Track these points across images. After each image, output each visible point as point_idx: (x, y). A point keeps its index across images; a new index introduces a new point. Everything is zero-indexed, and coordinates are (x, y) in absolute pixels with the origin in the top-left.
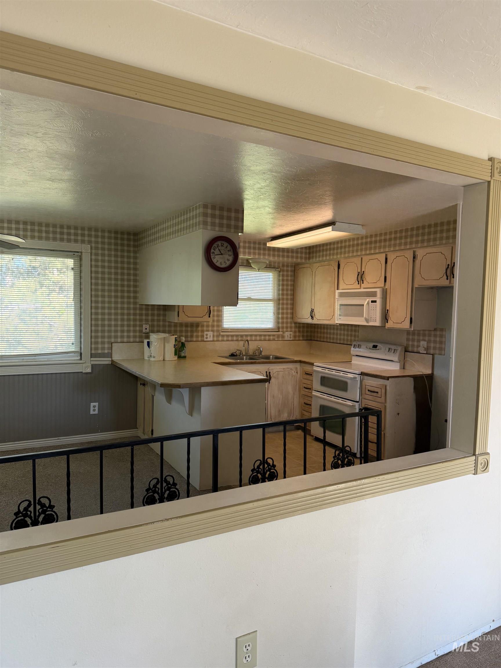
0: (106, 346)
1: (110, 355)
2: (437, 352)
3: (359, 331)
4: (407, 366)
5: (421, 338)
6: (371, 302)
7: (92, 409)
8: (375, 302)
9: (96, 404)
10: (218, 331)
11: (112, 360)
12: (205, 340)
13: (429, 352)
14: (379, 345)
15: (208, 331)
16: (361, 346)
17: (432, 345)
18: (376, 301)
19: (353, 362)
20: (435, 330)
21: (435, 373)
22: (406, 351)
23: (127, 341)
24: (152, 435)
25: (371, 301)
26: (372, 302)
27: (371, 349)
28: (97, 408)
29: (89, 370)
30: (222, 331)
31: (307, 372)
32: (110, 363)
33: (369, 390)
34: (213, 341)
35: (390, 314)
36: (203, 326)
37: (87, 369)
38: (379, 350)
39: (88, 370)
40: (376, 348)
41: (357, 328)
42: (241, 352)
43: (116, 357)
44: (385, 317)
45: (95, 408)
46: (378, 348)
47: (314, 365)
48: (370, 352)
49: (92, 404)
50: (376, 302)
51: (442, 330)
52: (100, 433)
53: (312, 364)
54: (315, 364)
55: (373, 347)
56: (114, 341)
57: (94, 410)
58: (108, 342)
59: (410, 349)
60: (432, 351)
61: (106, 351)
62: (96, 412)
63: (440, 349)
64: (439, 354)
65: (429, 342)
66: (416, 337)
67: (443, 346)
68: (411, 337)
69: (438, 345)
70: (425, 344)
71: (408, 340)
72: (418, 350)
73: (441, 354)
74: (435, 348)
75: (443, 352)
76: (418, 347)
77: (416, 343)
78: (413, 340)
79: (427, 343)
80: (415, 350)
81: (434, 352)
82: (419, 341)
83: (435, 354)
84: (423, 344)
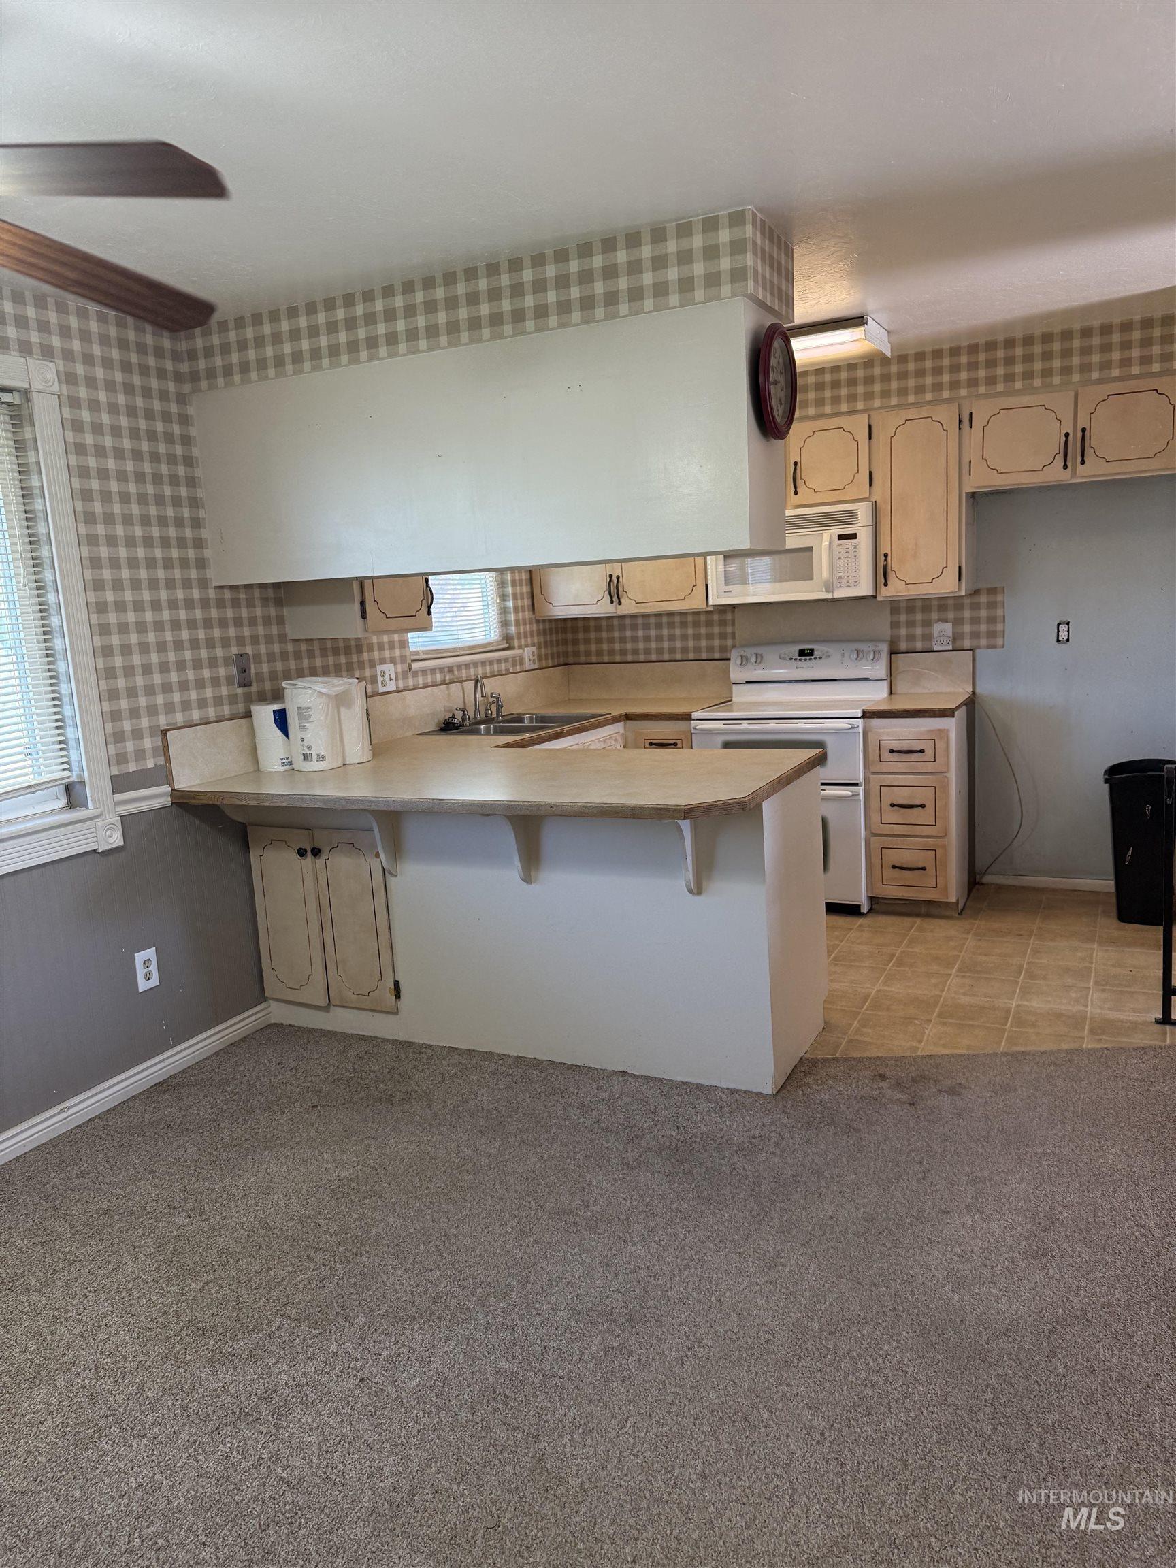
0: (148, 743)
1: (164, 774)
2: (983, 642)
3: (736, 622)
4: (901, 687)
5: (935, 616)
6: (839, 539)
7: (140, 972)
8: (853, 536)
9: (151, 953)
10: (403, 659)
11: (173, 790)
12: (382, 690)
13: (958, 644)
14: (819, 649)
15: (382, 661)
16: (762, 657)
17: (967, 628)
18: (856, 534)
19: (735, 699)
20: (977, 592)
21: (978, 691)
22: (893, 652)
23: (200, 719)
24: (396, 998)
25: (839, 536)
26: (841, 537)
27: (796, 659)
28: (154, 968)
29: (116, 839)
30: (413, 658)
31: (654, 742)
32: (168, 801)
33: (892, 751)
34: (398, 691)
35: (894, 563)
36: (370, 648)
37: (110, 837)
38: (821, 661)
39: (111, 840)
40: (812, 655)
41: (729, 616)
42: (464, 715)
43: (186, 780)
44: (882, 573)
45: (149, 969)
46: (816, 654)
47: (693, 717)
48: (797, 668)
49: (140, 957)
50: (856, 538)
51: (992, 591)
52: (175, 1045)
53: (688, 717)
54: (695, 715)
55: (800, 655)
56: (167, 725)
57: (148, 977)
58: (153, 730)
59: (903, 646)
60: (967, 643)
61: (150, 764)
62: (155, 981)
63: (992, 635)
64: (989, 647)
65: (958, 622)
66: (919, 617)
67: (999, 627)
68: (903, 618)
69: (983, 628)
70: (948, 628)
71: (895, 625)
72: (927, 646)
73: (995, 647)
74: (975, 635)
75: (1000, 641)
76: (928, 637)
77: (919, 631)
78: (911, 624)
79: (954, 625)
80: (919, 645)
81: (975, 643)
82: (927, 624)
83: (979, 647)
84: (942, 631)
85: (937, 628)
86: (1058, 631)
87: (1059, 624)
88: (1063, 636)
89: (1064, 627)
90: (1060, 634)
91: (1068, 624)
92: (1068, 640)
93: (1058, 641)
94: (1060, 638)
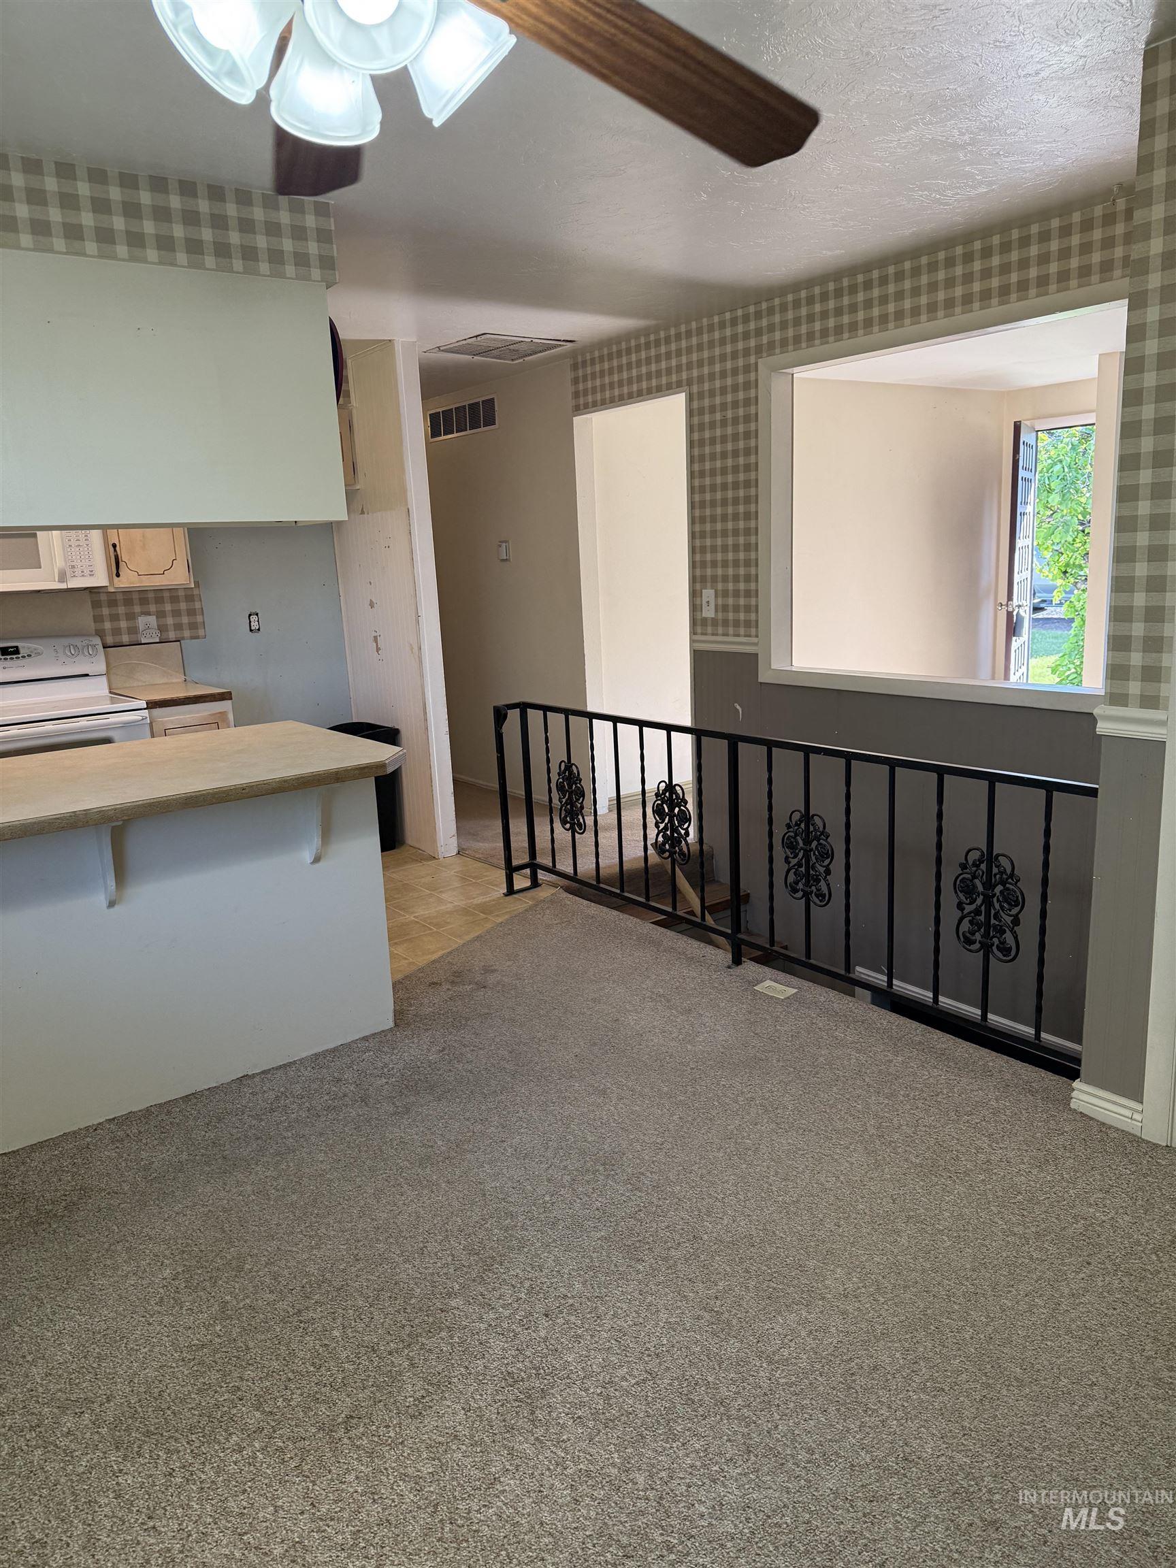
2: (187, 633)
4: (116, 681)
5: (137, 609)
13: (164, 637)
14: (24, 646)
17: (170, 621)
22: (107, 646)
40: (18, 654)
46: (23, 652)
48: (3, 668)
55: (4, 654)
59: (110, 639)
60: (172, 635)
63: (193, 626)
64: (192, 638)
65: (160, 615)
66: (121, 610)
67: (199, 619)
68: (105, 611)
69: (185, 620)
70: (152, 620)
71: (98, 619)
72: (134, 638)
73: (197, 637)
74: (178, 627)
75: (201, 632)
76: (133, 630)
77: (123, 624)
78: (114, 618)
79: (157, 617)
80: (125, 639)
81: (179, 634)
82: (131, 617)
83: (183, 638)
84: (147, 624)
85: (142, 621)
86: (250, 622)
87: (250, 615)
88: (255, 626)
89: (254, 618)
90: (252, 624)
91: (257, 614)
92: (259, 630)
93: (251, 630)
94: (253, 628)
